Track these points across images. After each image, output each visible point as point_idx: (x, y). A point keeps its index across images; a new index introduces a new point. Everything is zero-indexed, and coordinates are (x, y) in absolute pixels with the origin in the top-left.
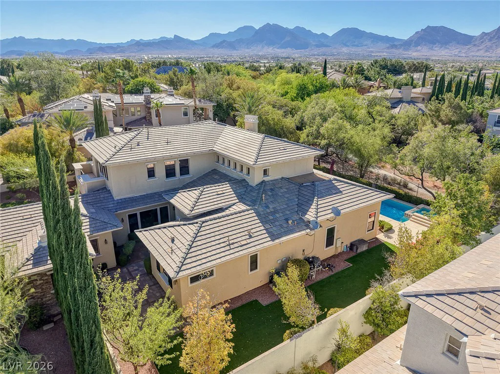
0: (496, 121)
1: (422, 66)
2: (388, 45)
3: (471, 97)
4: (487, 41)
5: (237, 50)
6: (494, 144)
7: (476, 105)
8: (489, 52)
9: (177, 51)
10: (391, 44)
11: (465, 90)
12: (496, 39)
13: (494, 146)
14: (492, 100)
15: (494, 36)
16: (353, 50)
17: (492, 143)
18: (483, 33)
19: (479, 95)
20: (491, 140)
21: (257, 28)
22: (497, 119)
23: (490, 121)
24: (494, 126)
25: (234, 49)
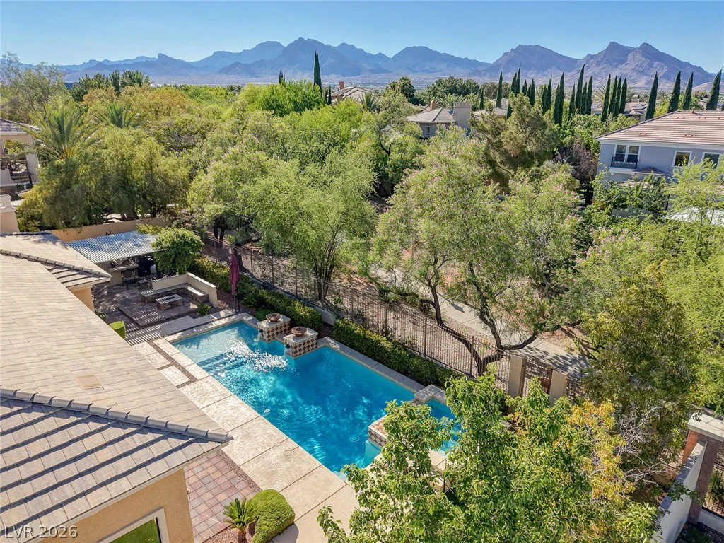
0: (614, 156)
1: (506, 89)
2: (469, 71)
3: (570, 118)
4: (594, 65)
5: (256, 77)
6: (613, 200)
7: (577, 129)
8: (598, 80)
9: (164, 78)
10: (473, 69)
11: (558, 105)
12: (605, 63)
13: (614, 204)
14: (604, 123)
15: (602, 59)
16: (423, 77)
17: (610, 198)
18: (589, 55)
19: (582, 112)
20: (607, 192)
21: (285, 45)
22: (615, 153)
23: (604, 157)
24: (612, 166)
25: (253, 74)
